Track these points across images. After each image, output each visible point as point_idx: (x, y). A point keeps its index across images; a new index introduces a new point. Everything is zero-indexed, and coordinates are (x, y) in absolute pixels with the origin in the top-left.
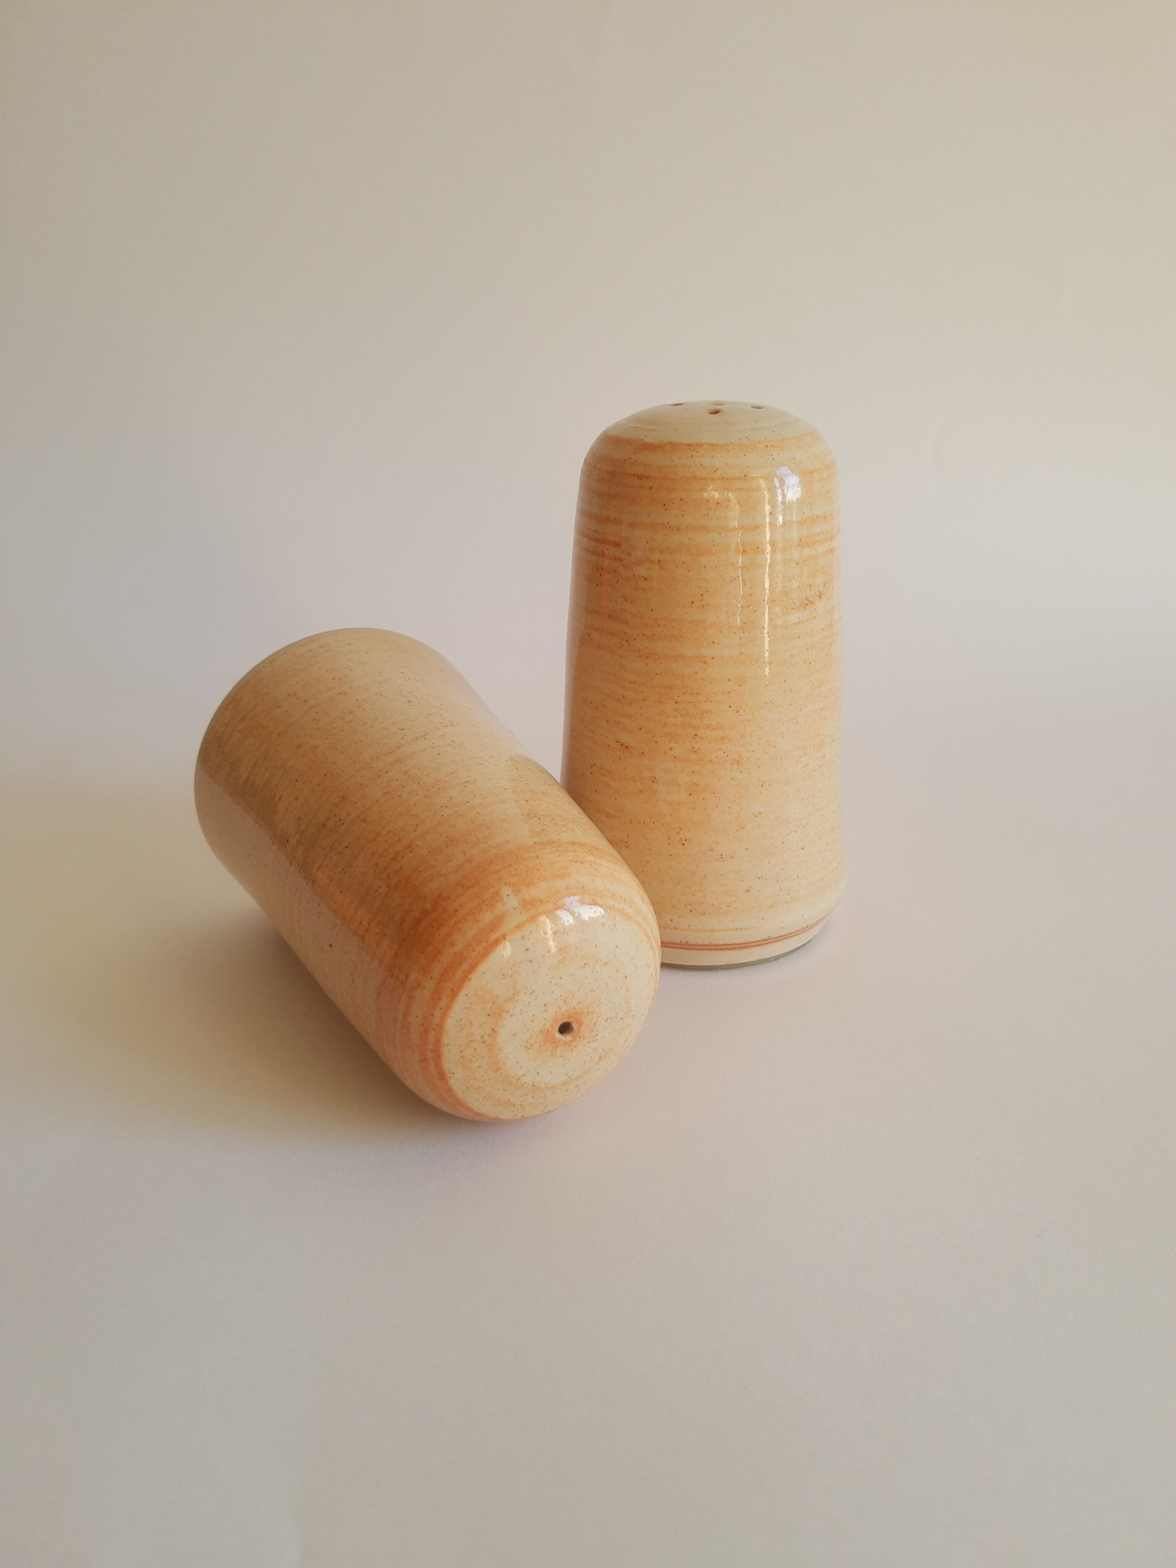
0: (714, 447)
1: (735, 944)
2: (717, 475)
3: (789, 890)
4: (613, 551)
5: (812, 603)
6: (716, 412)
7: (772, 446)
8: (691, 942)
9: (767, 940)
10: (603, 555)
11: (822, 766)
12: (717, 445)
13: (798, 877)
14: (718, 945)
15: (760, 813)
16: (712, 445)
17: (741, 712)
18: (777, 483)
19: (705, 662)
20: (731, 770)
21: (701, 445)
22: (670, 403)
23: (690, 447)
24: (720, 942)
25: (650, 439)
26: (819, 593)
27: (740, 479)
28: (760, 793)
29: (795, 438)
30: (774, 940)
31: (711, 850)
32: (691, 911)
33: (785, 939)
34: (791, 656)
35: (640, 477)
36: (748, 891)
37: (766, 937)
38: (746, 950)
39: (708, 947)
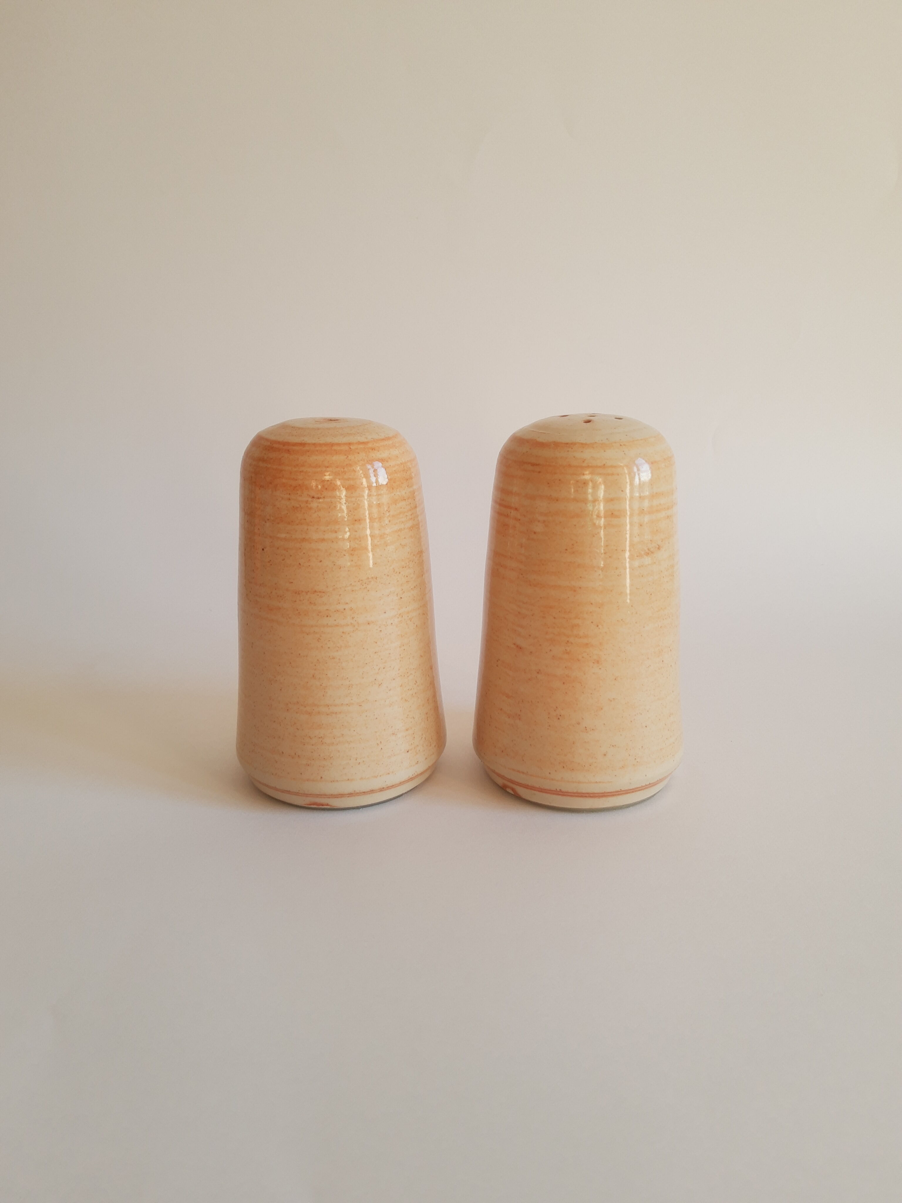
0: (583, 445)
1: (595, 793)
2: (585, 464)
3: (635, 756)
4: (513, 513)
5: (652, 553)
6: (589, 421)
7: (624, 445)
8: (564, 790)
9: (619, 791)
10: (507, 516)
11: (661, 668)
12: (586, 444)
13: (642, 747)
14: (583, 794)
15: (614, 699)
16: (582, 444)
17: (600, 626)
18: (635, 469)
19: (575, 591)
20: (593, 667)
21: (574, 444)
22: (559, 415)
23: (568, 445)
24: (584, 791)
25: (541, 439)
26: (658, 546)
27: (600, 467)
28: (614, 685)
29: (641, 440)
30: (624, 792)
31: (579, 724)
32: (564, 767)
33: (633, 792)
34: (637, 589)
35: (533, 465)
36: (605, 755)
37: (618, 789)
38: (604, 799)
39: (576, 795)
